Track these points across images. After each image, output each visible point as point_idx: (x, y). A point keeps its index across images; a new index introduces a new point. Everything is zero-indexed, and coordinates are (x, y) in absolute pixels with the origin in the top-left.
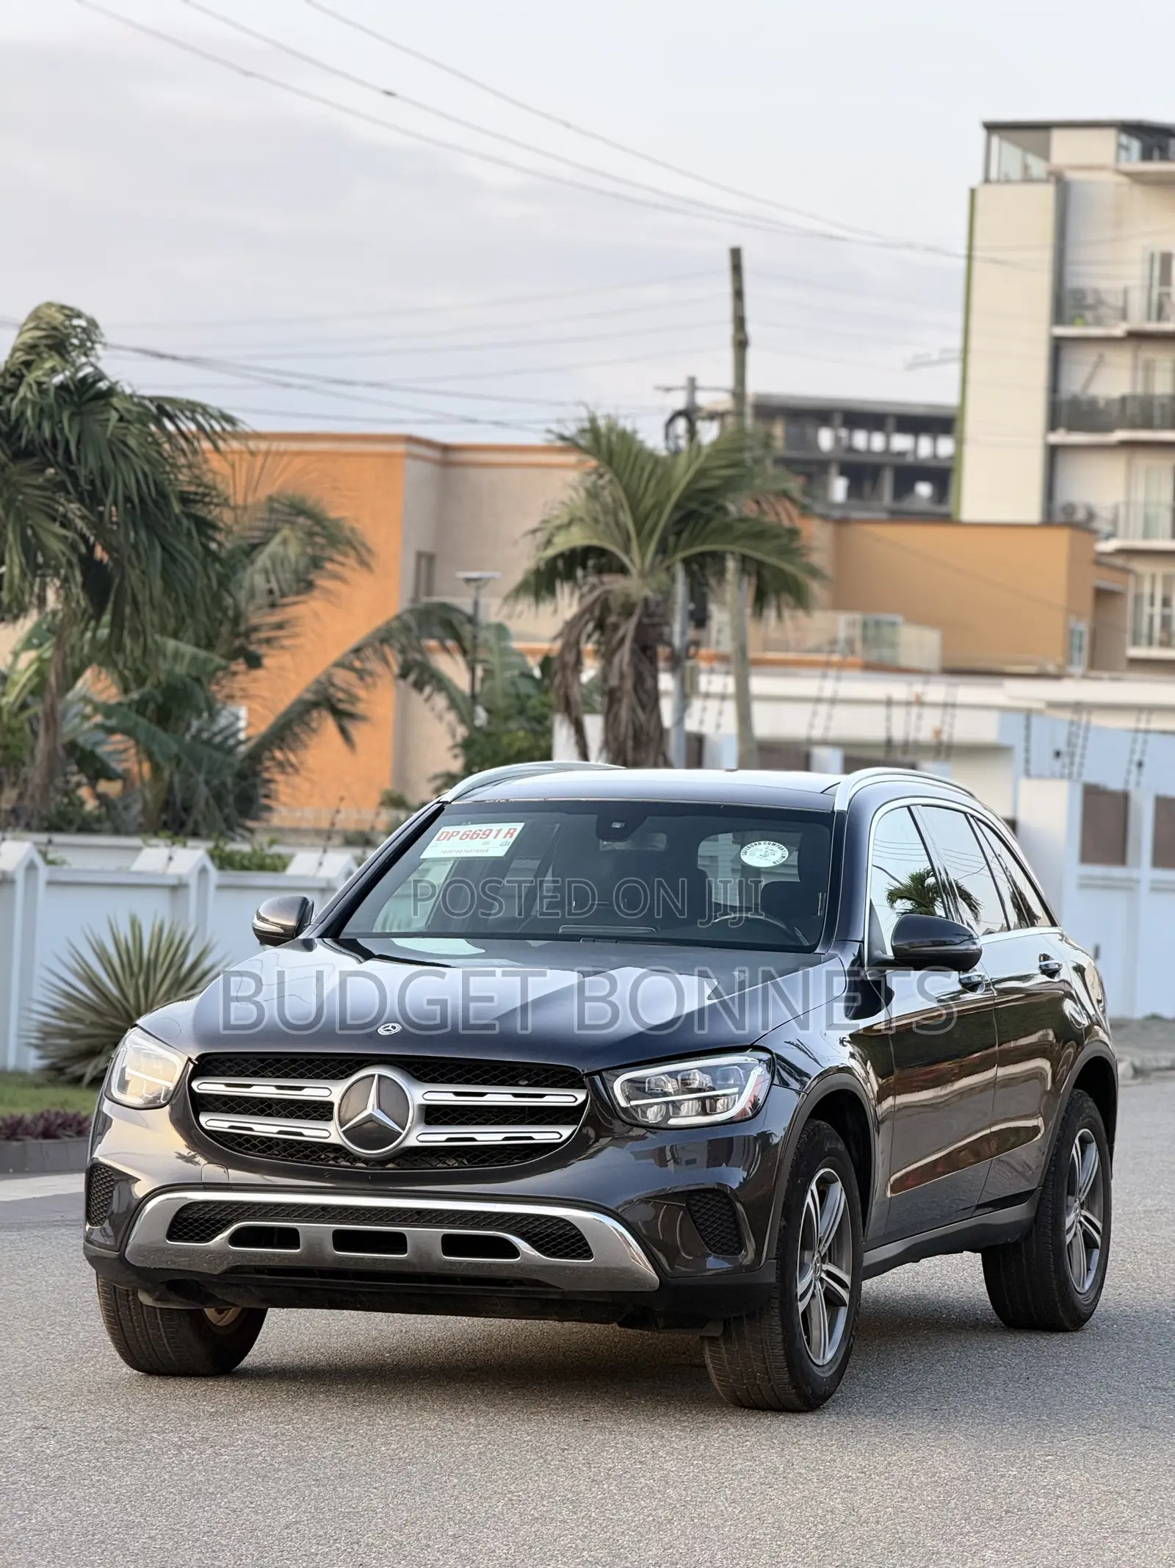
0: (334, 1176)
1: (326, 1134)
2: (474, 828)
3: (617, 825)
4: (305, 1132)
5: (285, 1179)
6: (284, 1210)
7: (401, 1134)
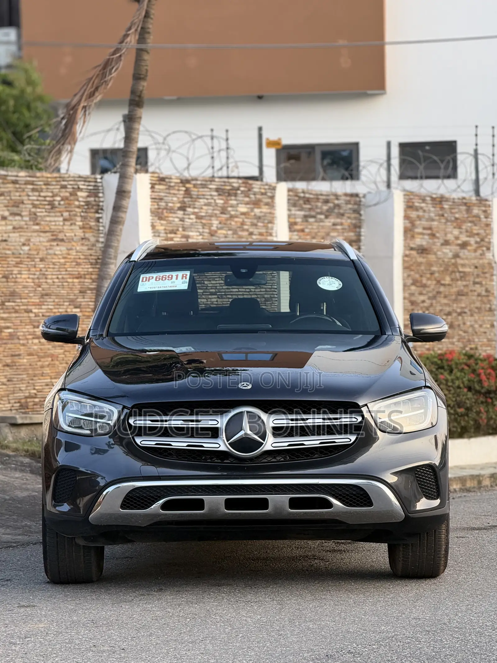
0: (224, 469)
1: (217, 446)
2: (161, 274)
3: (244, 271)
4: (204, 445)
5: (194, 472)
6: (193, 489)
7: (263, 443)
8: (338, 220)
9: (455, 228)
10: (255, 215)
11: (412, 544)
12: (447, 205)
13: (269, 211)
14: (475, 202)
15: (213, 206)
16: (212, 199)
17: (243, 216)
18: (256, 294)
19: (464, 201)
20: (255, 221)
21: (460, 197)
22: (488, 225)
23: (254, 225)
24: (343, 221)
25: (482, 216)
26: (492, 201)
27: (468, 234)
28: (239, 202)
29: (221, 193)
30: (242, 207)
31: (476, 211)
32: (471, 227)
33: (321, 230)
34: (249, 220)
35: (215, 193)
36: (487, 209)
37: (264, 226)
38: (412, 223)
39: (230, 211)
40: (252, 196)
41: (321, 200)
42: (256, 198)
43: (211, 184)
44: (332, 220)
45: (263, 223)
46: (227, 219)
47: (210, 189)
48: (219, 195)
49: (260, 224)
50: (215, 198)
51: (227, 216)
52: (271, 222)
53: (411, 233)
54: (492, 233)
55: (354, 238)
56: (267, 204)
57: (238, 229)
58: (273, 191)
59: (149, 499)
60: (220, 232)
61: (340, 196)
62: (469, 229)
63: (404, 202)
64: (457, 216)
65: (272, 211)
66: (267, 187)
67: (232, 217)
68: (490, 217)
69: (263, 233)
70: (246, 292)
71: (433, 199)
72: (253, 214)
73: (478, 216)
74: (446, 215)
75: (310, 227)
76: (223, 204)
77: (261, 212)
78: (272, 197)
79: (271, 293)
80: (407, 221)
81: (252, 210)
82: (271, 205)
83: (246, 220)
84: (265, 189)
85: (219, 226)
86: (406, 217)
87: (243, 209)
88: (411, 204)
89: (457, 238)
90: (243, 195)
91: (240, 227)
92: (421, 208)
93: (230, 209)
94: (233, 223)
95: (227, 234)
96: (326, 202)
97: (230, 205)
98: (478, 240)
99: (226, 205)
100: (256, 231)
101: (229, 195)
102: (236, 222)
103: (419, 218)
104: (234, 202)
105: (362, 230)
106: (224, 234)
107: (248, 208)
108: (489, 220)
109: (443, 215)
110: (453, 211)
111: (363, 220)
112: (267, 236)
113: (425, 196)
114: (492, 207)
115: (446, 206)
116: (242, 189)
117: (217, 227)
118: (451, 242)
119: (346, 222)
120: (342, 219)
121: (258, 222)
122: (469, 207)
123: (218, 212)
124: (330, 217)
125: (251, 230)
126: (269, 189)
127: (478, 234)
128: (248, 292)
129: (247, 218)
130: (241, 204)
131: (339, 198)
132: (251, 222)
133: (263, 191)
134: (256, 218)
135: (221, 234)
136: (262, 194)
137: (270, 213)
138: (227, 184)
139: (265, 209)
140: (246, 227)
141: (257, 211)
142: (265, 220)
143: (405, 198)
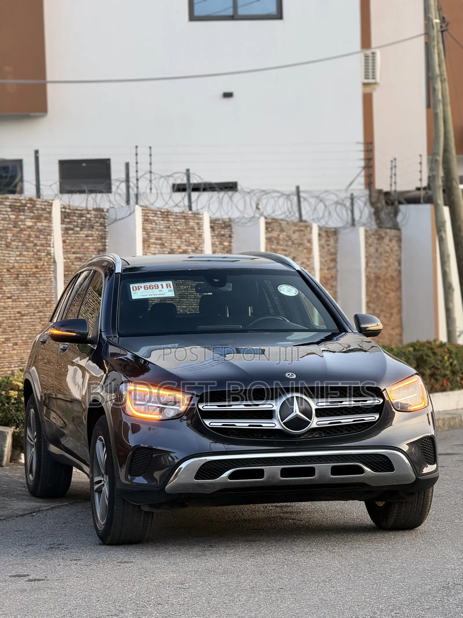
1: (274, 425)
2: (148, 284)
3: (216, 280)
4: (263, 425)
5: (255, 447)
6: (255, 461)
7: (310, 422)
8: (90, 232)
9: (177, 238)
10: (38, 228)
11: (406, 502)
12: (172, 218)
13: (47, 224)
14: (191, 215)
15: (8, 221)
16: (7, 214)
17: (29, 230)
18: (40, 298)
19: (184, 215)
20: (38, 234)
21: (181, 212)
22: (200, 236)
23: (37, 237)
24: (93, 233)
25: (196, 228)
26: (202, 214)
27: (187, 243)
28: (26, 217)
29: (13, 209)
30: (29, 222)
31: (192, 223)
32: (188, 237)
33: (78, 241)
34: (34, 233)
35: (9, 209)
36: (199, 221)
37: (45, 238)
38: (148, 234)
39: (20, 225)
40: (35, 212)
41: (77, 215)
42: (38, 213)
43: (6, 201)
44: (85, 232)
45: (44, 235)
46: (18, 232)
47: (6, 205)
48: (12, 211)
49: (42, 236)
50: (9, 213)
51: (18, 229)
52: (49, 235)
53: (148, 243)
54: (204, 242)
55: (101, 248)
56: (46, 219)
57: (26, 241)
58: (50, 207)
59: (218, 471)
60: (13, 243)
61: (90, 211)
62: (187, 238)
63: (142, 216)
64: (179, 227)
65: (50, 225)
66: (46, 204)
67: (22, 230)
68: (202, 228)
69: (44, 244)
70: (32, 296)
71: (162, 213)
72: (36, 227)
73: (192, 228)
74: (171, 227)
75: (70, 238)
76: (15, 219)
77: (42, 226)
78: (50, 213)
79: (50, 296)
80: (144, 233)
81: (35, 223)
82: (49, 219)
83: (31, 233)
84: (44, 205)
85: (13, 238)
86: (144, 229)
87: (29, 223)
88: (147, 218)
89: (179, 247)
90: (29, 211)
91: (27, 239)
92: (154, 221)
93: (20, 223)
94: (22, 236)
95: (18, 246)
96: (81, 216)
97: (19, 220)
98: (194, 248)
99: (17, 220)
100: (39, 243)
101: (20, 211)
102: (25, 235)
103: (152, 229)
104: (22, 217)
105: (107, 241)
106: (16, 245)
107: (33, 222)
108: (201, 231)
109: (169, 228)
110: (176, 223)
111: (107, 231)
112: (47, 246)
113: (156, 211)
114: (203, 220)
115: (171, 220)
116: (28, 205)
117: (11, 239)
118: (175, 250)
119: (96, 233)
120: (92, 231)
121: (40, 234)
122: (187, 219)
123: (11, 226)
124: (84, 229)
125: (35, 242)
126: (48, 205)
127: (193, 244)
128: (34, 296)
129: (32, 231)
130: (28, 218)
131: (90, 212)
132: (35, 235)
133: (43, 207)
134: (38, 231)
135: (14, 245)
136: (43, 210)
137: (49, 226)
138: (18, 201)
139: (45, 223)
140: (32, 239)
141: (39, 224)
142: (45, 232)
143: (143, 213)
